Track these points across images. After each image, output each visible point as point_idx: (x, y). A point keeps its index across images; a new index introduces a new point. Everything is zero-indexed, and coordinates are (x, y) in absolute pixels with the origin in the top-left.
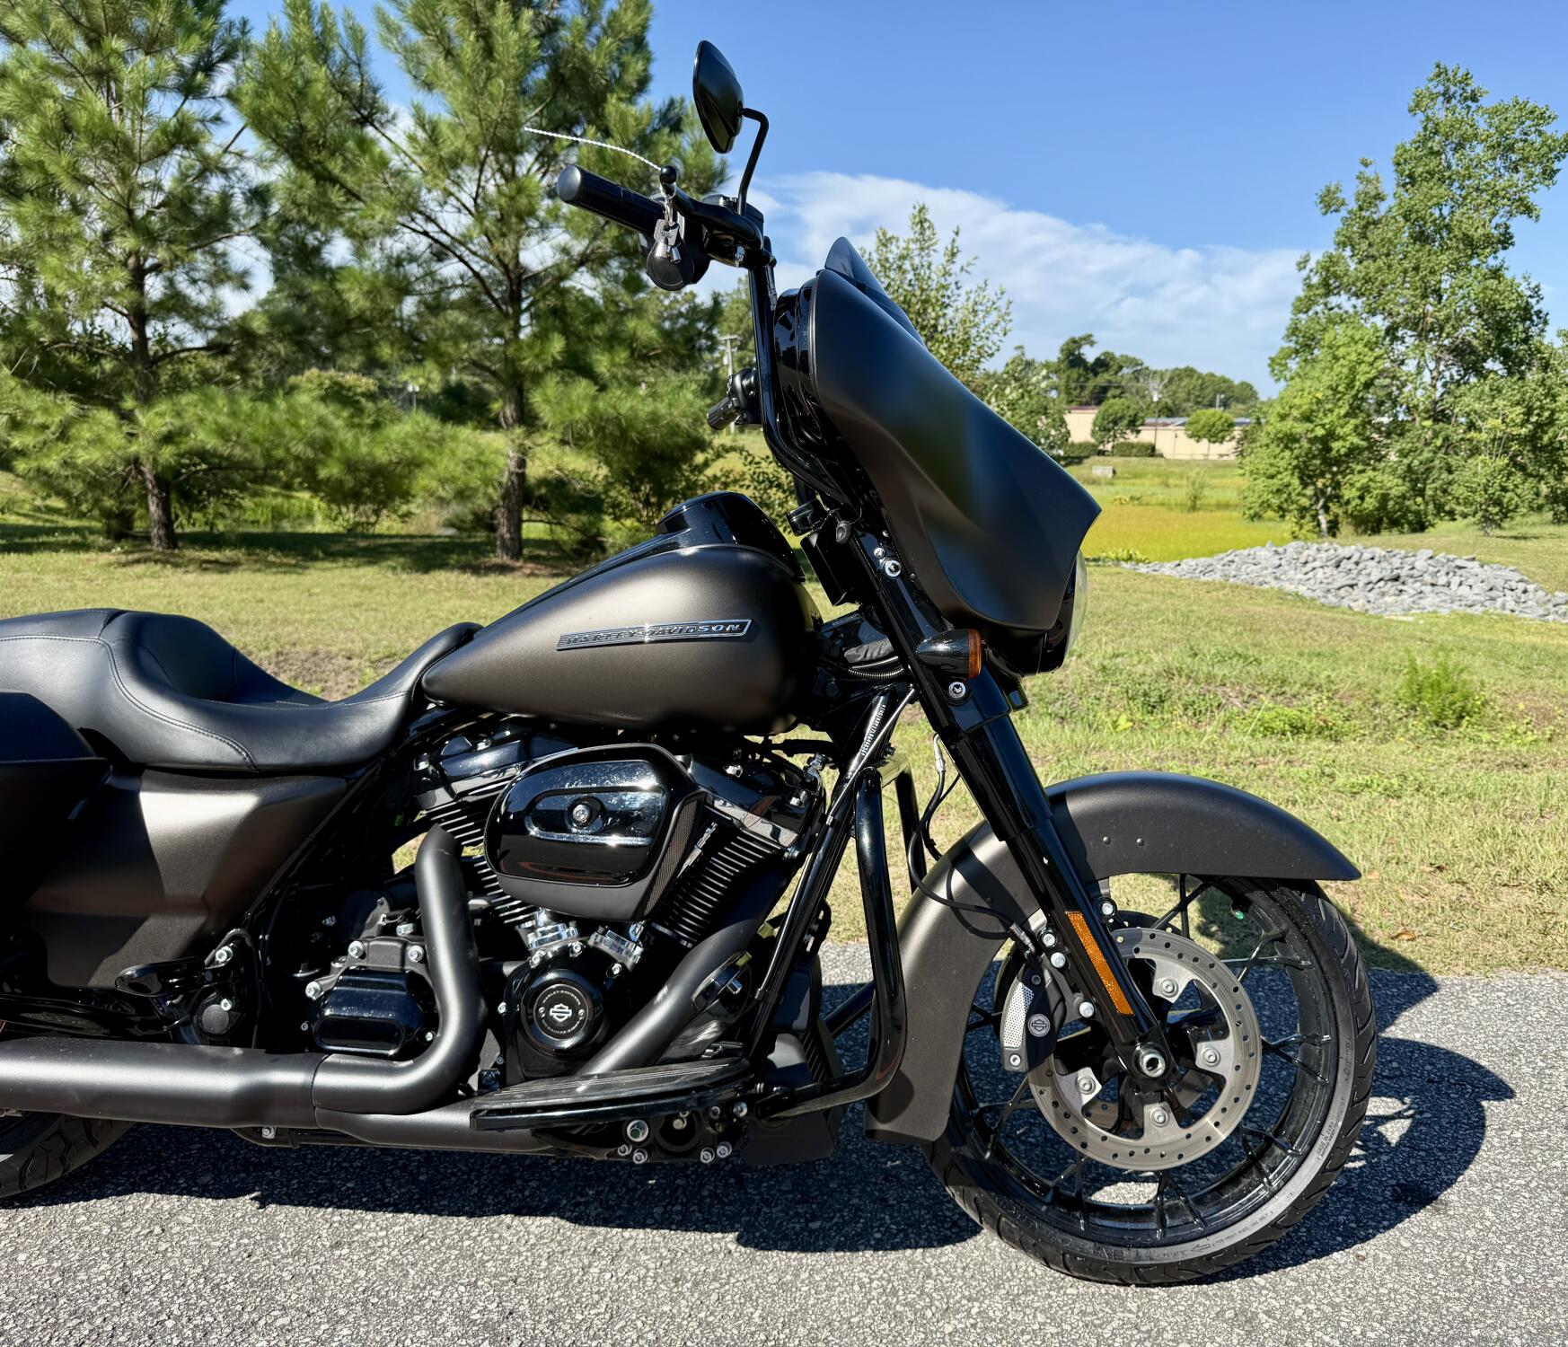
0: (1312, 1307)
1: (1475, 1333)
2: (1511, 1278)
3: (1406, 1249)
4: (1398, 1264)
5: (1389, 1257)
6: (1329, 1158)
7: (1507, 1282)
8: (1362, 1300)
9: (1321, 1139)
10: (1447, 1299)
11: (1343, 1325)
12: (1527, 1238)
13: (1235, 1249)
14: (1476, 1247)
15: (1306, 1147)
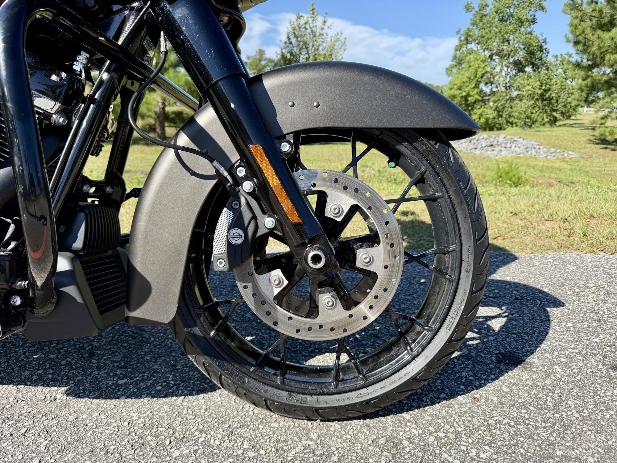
0: (441, 435)
1: (559, 453)
2: (579, 412)
3: (507, 393)
4: (501, 403)
5: (495, 399)
6: (454, 332)
7: (577, 415)
8: (477, 429)
9: (449, 319)
10: (537, 428)
11: (463, 448)
12: (585, 385)
13: (386, 396)
14: (553, 391)
15: (438, 325)
